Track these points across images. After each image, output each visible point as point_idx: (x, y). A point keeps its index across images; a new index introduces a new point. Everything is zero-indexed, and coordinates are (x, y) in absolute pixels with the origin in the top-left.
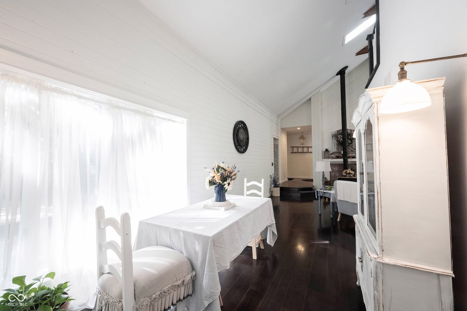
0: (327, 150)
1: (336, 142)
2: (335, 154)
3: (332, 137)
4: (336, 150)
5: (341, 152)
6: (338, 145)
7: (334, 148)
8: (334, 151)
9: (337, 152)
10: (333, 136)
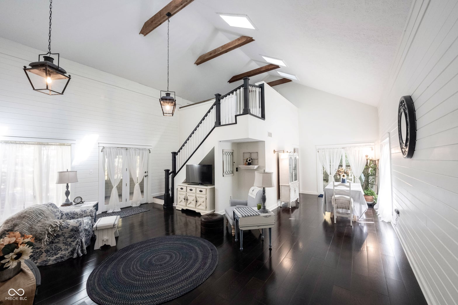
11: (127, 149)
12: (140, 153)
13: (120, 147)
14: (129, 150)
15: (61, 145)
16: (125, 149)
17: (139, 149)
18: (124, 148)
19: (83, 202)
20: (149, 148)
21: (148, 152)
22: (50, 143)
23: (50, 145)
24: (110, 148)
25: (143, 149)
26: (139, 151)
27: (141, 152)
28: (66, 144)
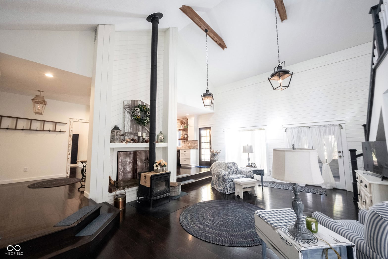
0: (116, 128)
1: (130, 117)
2: (128, 136)
3: (125, 108)
4: (129, 129)
5: (137, 133)
6: (132, 121)
7: (127, 126)
8: (127, 132)
9: (131, 133)
10: (126, 106)
11: (309, 128)
12: (326, 130)
13: (302, 127)
14: (311, 128)
15: (261, 129)
16: (308, 127)
17: (325, 126)
18: (306, 126)
19: (255, 167)
20: (339, 123)
21: (337, 128)
22: (255, 129)
23: (255, 130)
24: (292, 128)
25: (330, 126)
26: (324, 128)
27: (328, 128)
28: (263, 129)
